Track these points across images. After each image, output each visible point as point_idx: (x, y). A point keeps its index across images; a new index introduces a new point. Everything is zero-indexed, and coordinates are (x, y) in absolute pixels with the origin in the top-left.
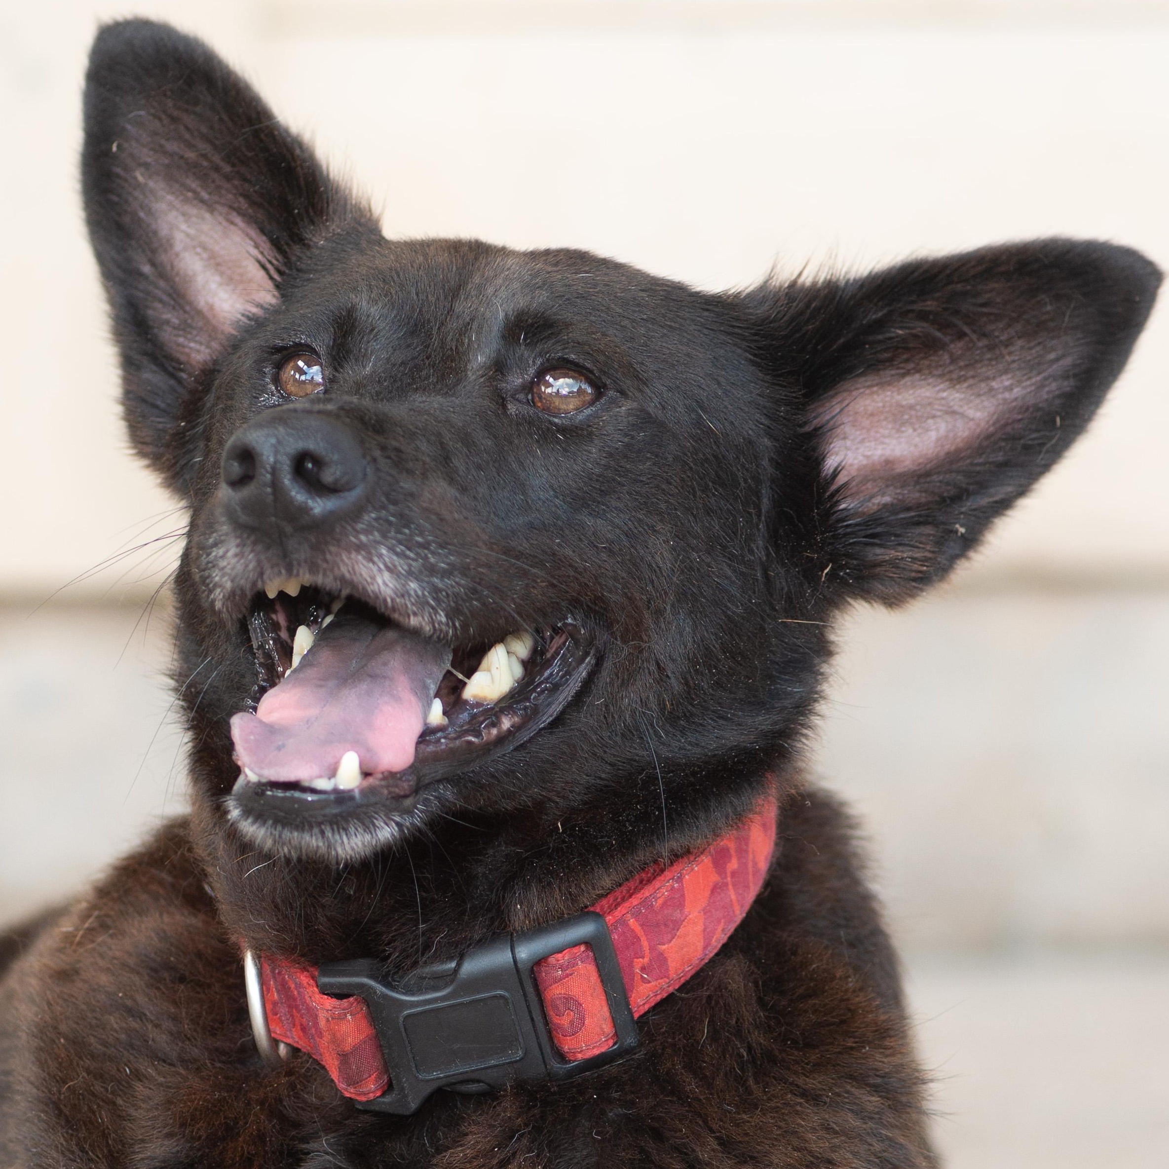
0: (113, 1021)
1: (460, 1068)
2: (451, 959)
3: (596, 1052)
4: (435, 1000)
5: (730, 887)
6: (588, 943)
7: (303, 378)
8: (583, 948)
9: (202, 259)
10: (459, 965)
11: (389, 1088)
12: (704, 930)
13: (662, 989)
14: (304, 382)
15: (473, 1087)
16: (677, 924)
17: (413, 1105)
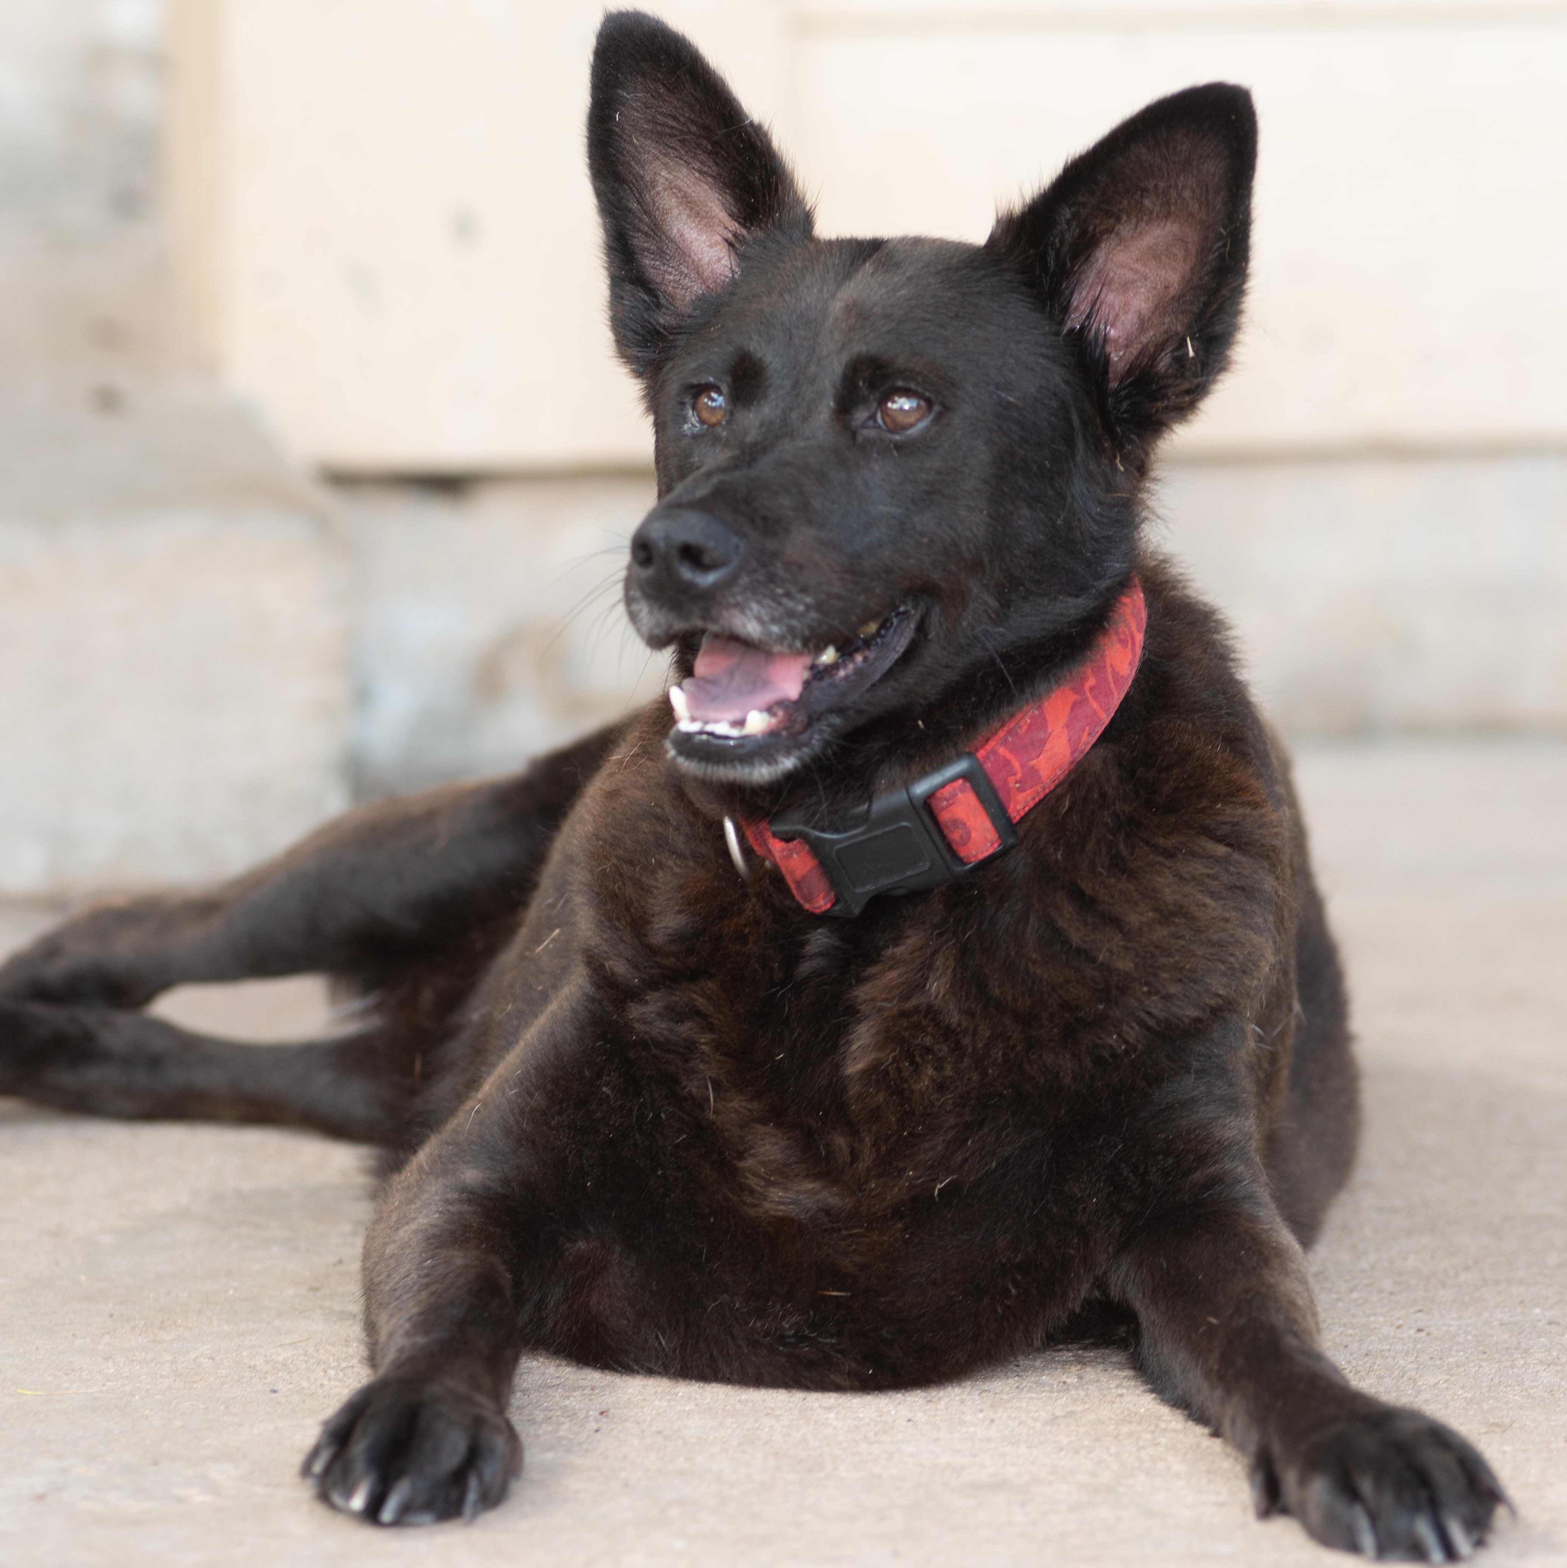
0: (644, 826)
1: (885, 882)
2: (864, 803)
3: (986, 854)
4: (856, 836)
5: (1091, 700)
6: (965, 776)
7: (714, 404)
8: (960, 781)
9: (677, 197)
10: (870, 806)
11: (837, 901)
12: (1069, 740)
13: (1038, 793)
14: (715, 408)
15: (901, 892)
16: (1043, 742)
17: (857, 911)
